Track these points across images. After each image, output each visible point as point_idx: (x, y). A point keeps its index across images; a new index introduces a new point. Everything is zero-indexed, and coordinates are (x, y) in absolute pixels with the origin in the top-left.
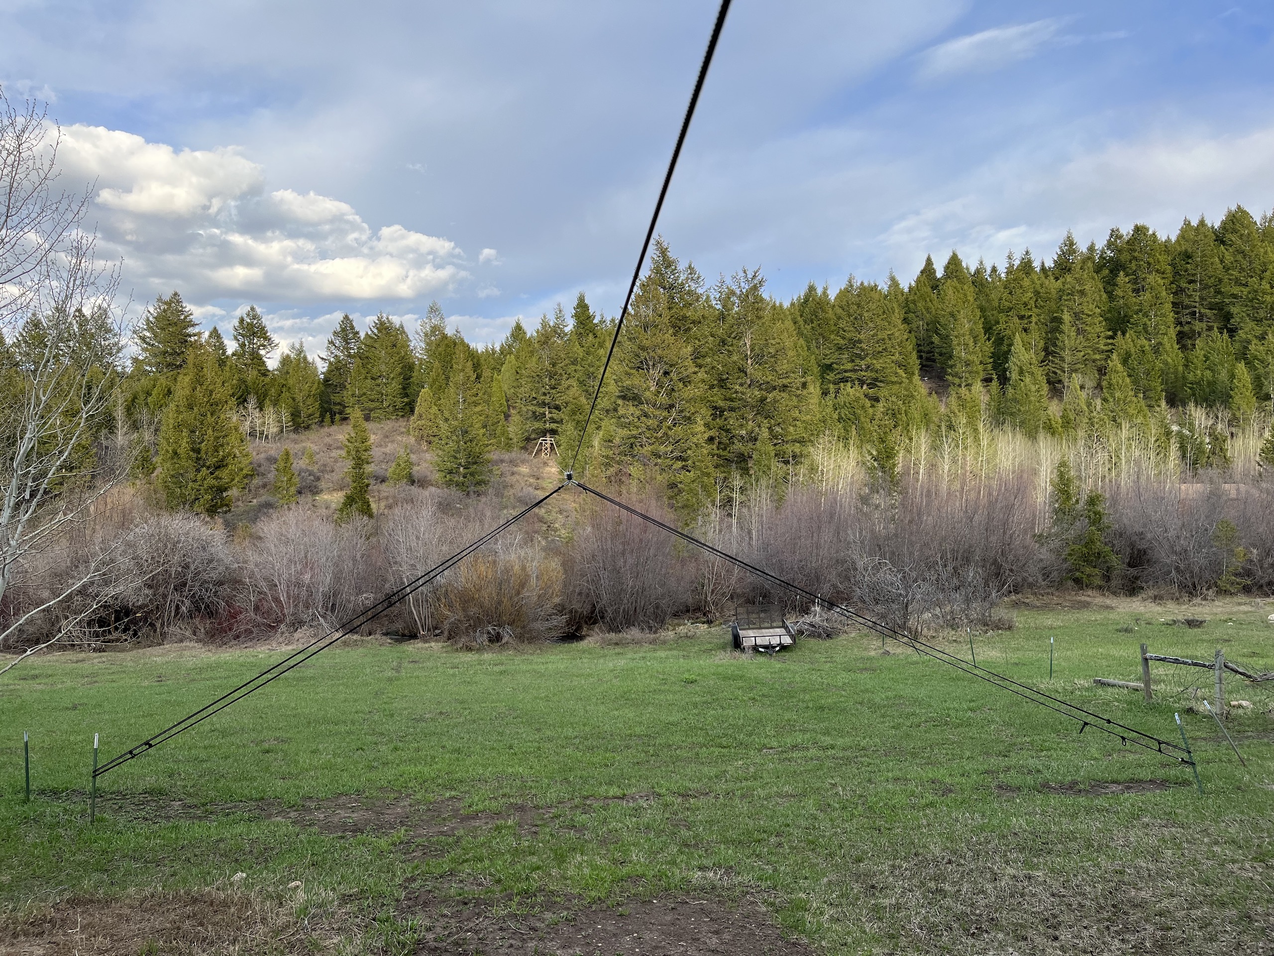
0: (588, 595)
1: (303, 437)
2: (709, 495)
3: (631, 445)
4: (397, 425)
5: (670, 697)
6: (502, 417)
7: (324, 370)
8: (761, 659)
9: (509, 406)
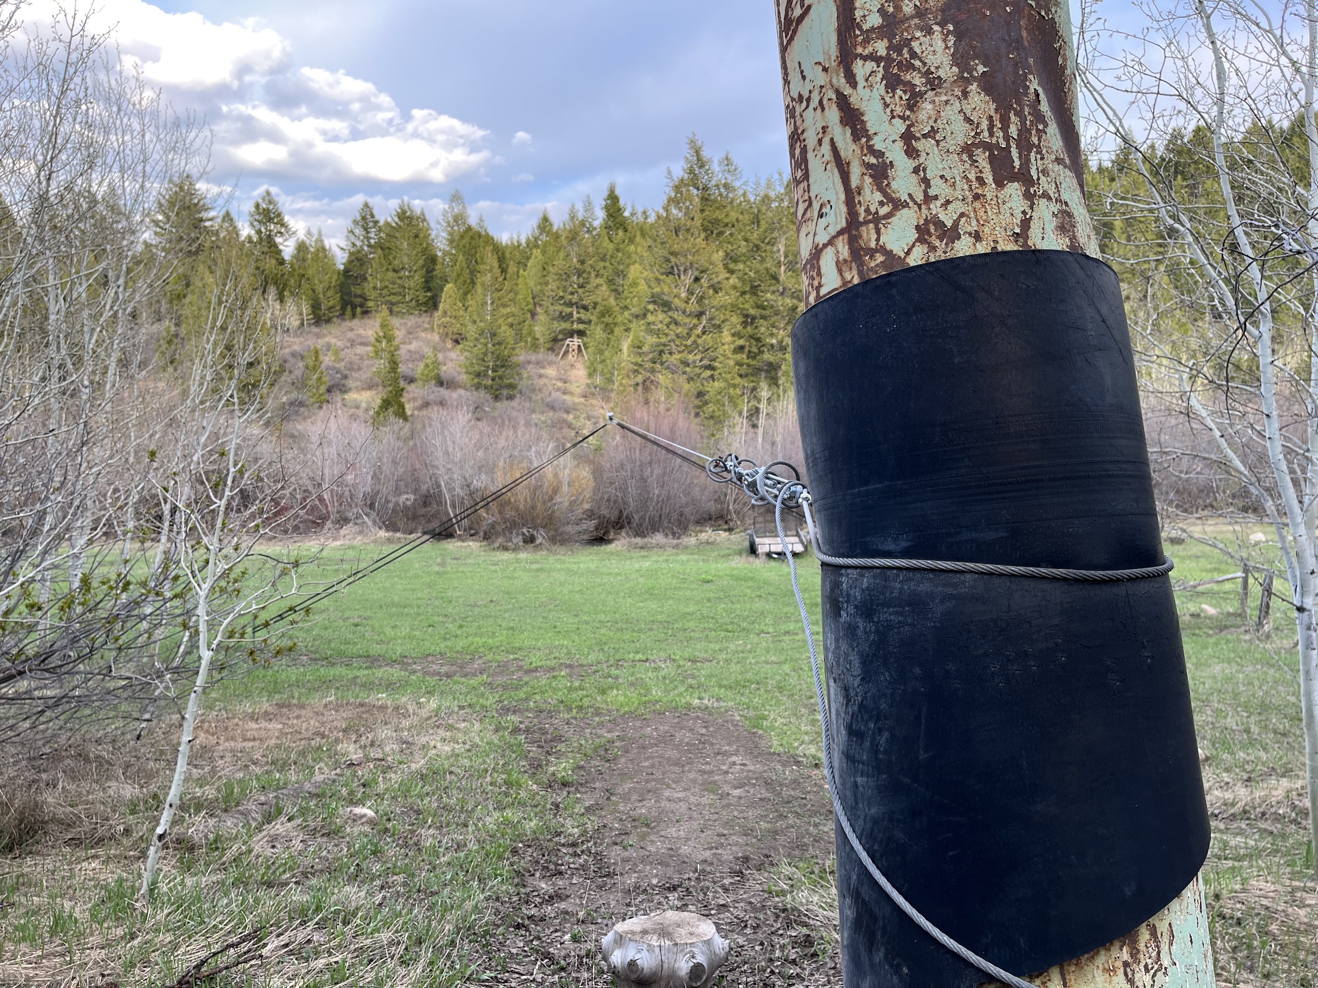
0: (615, 502)
1: (325, 332)
2: (735, 406)
3: (660, 352)
4: (420, 320)
5: (688, 593)
6: (529, 315)
7: (344, 261)
8: (773, 564)
9: (535, 304)
